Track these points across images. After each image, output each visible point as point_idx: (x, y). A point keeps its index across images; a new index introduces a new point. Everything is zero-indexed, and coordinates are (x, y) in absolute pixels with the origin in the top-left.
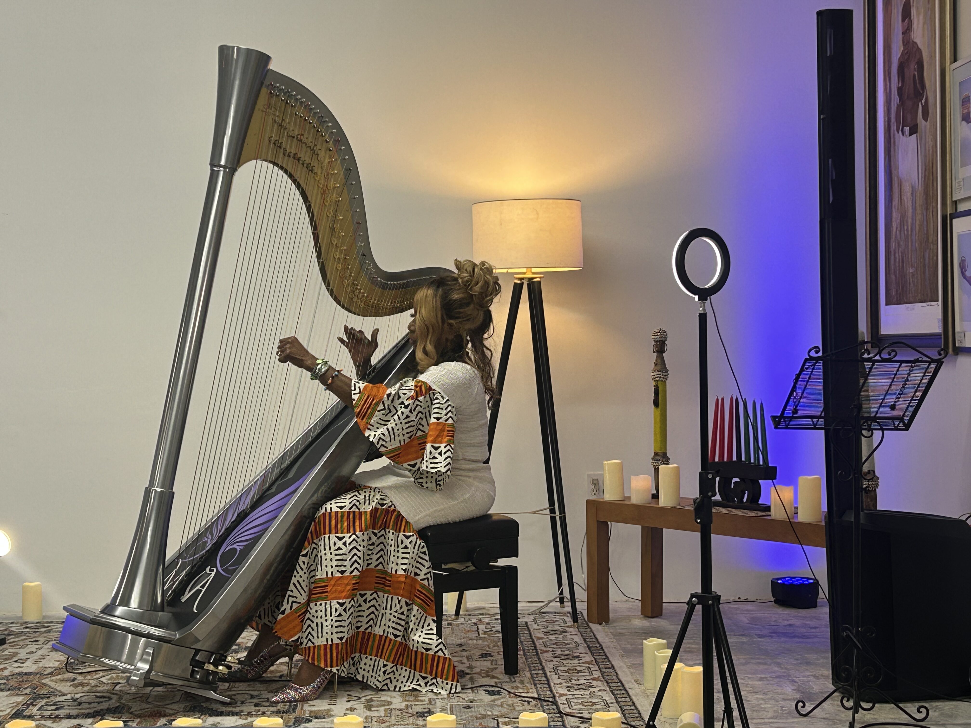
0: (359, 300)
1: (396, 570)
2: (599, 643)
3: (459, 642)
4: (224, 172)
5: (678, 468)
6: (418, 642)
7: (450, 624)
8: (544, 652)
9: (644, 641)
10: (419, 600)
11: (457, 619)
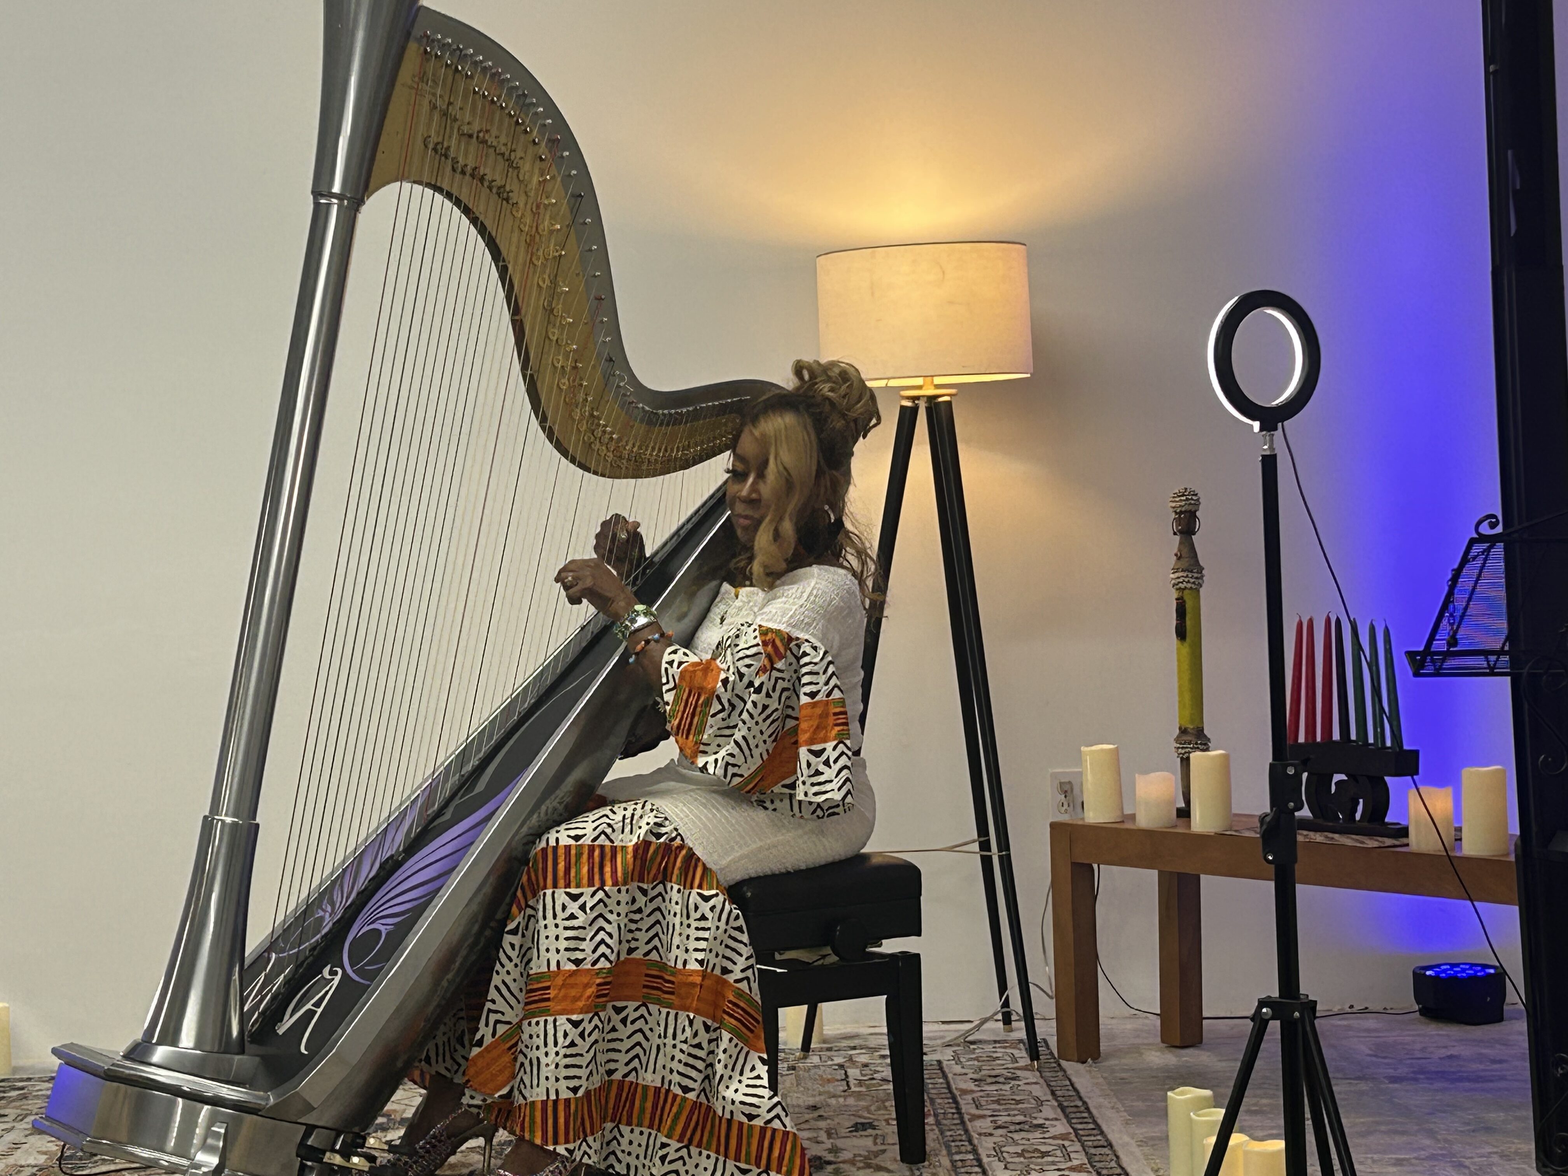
0: (604, 448)
1: (685, 963)
2: (1081, 1098)
3: (811, 1101)
4: (340, 206)
5: (1226, 758)
6: (733, 1102)
7: (794, 1068)
8: (974, 1118)
9: (1169, 1094)
10: (732, 1021)
11: (805, 1058)
